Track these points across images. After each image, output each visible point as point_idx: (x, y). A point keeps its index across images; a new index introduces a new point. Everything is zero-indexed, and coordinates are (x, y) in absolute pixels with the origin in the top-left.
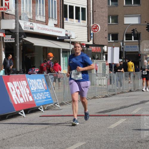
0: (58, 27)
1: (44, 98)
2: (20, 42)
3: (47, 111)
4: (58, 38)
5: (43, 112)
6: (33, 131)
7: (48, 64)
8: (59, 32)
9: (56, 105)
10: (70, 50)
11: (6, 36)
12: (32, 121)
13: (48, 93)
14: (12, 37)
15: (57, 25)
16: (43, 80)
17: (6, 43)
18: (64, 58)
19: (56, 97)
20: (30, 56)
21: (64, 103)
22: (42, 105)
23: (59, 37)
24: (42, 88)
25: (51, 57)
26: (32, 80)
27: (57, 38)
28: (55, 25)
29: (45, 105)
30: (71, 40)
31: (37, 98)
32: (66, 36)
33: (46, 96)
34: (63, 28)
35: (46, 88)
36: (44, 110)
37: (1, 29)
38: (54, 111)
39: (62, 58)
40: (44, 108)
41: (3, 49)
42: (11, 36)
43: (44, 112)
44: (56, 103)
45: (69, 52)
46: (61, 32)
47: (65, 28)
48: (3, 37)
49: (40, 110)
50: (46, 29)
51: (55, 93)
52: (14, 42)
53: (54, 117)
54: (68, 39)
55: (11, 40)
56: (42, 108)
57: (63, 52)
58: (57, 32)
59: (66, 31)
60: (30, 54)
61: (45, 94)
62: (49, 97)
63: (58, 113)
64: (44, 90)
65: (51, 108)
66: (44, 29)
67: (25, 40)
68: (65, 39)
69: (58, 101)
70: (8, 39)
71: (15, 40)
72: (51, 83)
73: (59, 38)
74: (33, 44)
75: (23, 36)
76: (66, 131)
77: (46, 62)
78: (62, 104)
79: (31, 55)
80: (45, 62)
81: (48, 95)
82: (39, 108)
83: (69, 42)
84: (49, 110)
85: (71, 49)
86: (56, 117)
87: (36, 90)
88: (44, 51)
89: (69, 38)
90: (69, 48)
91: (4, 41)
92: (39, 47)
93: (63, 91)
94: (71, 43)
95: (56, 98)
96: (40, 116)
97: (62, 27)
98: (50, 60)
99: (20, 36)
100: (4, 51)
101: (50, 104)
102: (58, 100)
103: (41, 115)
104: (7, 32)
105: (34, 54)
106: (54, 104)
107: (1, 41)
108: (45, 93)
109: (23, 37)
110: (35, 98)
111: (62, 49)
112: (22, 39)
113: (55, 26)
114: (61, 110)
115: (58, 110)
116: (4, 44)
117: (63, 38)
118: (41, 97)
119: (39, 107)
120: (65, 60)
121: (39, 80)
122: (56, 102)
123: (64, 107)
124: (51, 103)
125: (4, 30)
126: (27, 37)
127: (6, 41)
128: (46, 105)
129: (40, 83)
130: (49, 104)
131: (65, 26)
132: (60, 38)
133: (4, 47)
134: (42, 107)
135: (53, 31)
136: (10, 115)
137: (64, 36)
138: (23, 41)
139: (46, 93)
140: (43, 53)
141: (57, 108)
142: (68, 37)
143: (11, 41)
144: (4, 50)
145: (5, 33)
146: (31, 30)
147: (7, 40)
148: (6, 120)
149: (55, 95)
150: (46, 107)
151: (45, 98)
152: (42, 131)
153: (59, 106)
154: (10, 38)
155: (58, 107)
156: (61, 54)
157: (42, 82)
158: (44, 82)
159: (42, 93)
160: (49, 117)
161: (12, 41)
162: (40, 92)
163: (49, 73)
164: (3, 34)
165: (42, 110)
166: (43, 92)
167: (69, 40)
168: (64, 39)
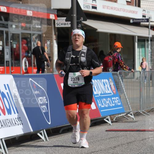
0: (132, 5)
1: (111, 106)
2: (79, 26)
3: (116, 123)
4: (131, 21)
5: (111, 124)
6: (97, 150)
7: (114, 58)
8: (134, 12)
9: (129, 115)
10: (148, 38)
11: (59, 18)
12: (96, 136)
13: (118, 99)
14: (66, 20)
15: (130, 2)
16: (110, 80)
17: (58, 28)
18: (141, 49)
19: (129, 103)
20: (92, 47)
21: (140, 113)
22: (110, 114)
23: (133, 19)
24: (109, 92)
25: (118, 48)
26: (95, 80)
27: (129, 21)
28: (127, 2)
29: (113, 115)
30: (151, 23)
31: (103, 105)
32: (144, 18)
33: (115, 103)
34: (139, 6)
35: (115, 92)
36: (112, 122)
37: (52, 8)
38: (126, 124)
39: (137, 50)
40: (112, 119)
41: (54, 37)
42: (65, 18)
43: (113, 125)
44: (129, 113)
45: (148, 40)
46: (136, 13)
47: (141, 6)
48: (54, 21)
49: (107, 123)
50: (115, 8)
51: (127, 99)
52: (69, 27)
53: (126, 132)
54: (145, 22)
55: (65, 24)
56: (109, 120)
57: (139, 40)
58: (130, 12)
59: (143, 10)
60: (93, 43)
61: (114, 100)
62: (119, 104)
63: (132, 126)
64: (113, 94)
65: (122, 119)
66: (112, 8)
67: (85, 24)
68: (142, 22)
69: (131, 110)
70: (62, 22)
71: (72, 24)
72: (122, 84)
73: (133, 21)
74: (96, 30)
75: (82, 18)
76: (143, 151)
77: (112, 54)
78: (137, 114)
79: (93, 45)
80: (110, 55)
81: (118, 101)
82: (105, 120)
83: (147, 27)
84: (119, 122)
85: (151, 36)
86: (128, 132)
87: (101, 94)
88: (111, 39)
89: (148, 20)
90: (147, 35)
91: (56, 26)
92: (105, 34)
93: (139, 96)
94: (150, 27)
95: (130, 106)
96: (107, 131)
97: (137, 4)
98: (117, 52)
99: (78, 19)
100: (56, 40)
101: (120, 114)
102: (132, 108)
103: (108, 129)
104: (60, 13)
105: (97, 43)
106: (127, 114)
107: (52, 25)
108: (113, 98)
109: (82, 20)
110: (100, 105)
111: (138, 37)
112: (81, 23)
113: (128, 4)
114: (135, 122)
115: (131, 122)
116: (56, 30)
117: (138, 21)
118: (108, 103)
119: (105, 118)
120: (142, 52)
121: (105, 80)
122: (128, 111)
123: (140, 118)
124: (121, 112)
125: (56, 10)
126: (88, 20)
127: (59, 26)
128: (115, 115)
129: (106, 85)
130: (118, 114)
131: (142, 3)
132: (135, 21)
133: (55, 34)
134: (109, 117)
135: (124, 10)
136: (65, 128)
137: (141, 17)
138: (83, 25)
139: (115, 98)
140: (110, 42)
141: (130, 120)
142: (146, 19)
143: (65, 26)
144: (56, 37)
145: (56, 14)
146: (94, 10)
147: (60, 24)
148: (60, 135)
149: (128, 101)
150: (115, 118)
151: (113, 105)
152: (109, 152)
153: (133, 117)
154: (64, 22)
155: (131, 118)
156: (136, 44)
157: (109, 83)
158: (112, 84)
159: (109, 99)
160: (119, 132)
161: (67, 26)
162: (106, 97)
163: (119, 71)
164: (54, 15)
165: (110, 122)
166: (111, 97)
167: (147, 23)
168: (140, 22)
